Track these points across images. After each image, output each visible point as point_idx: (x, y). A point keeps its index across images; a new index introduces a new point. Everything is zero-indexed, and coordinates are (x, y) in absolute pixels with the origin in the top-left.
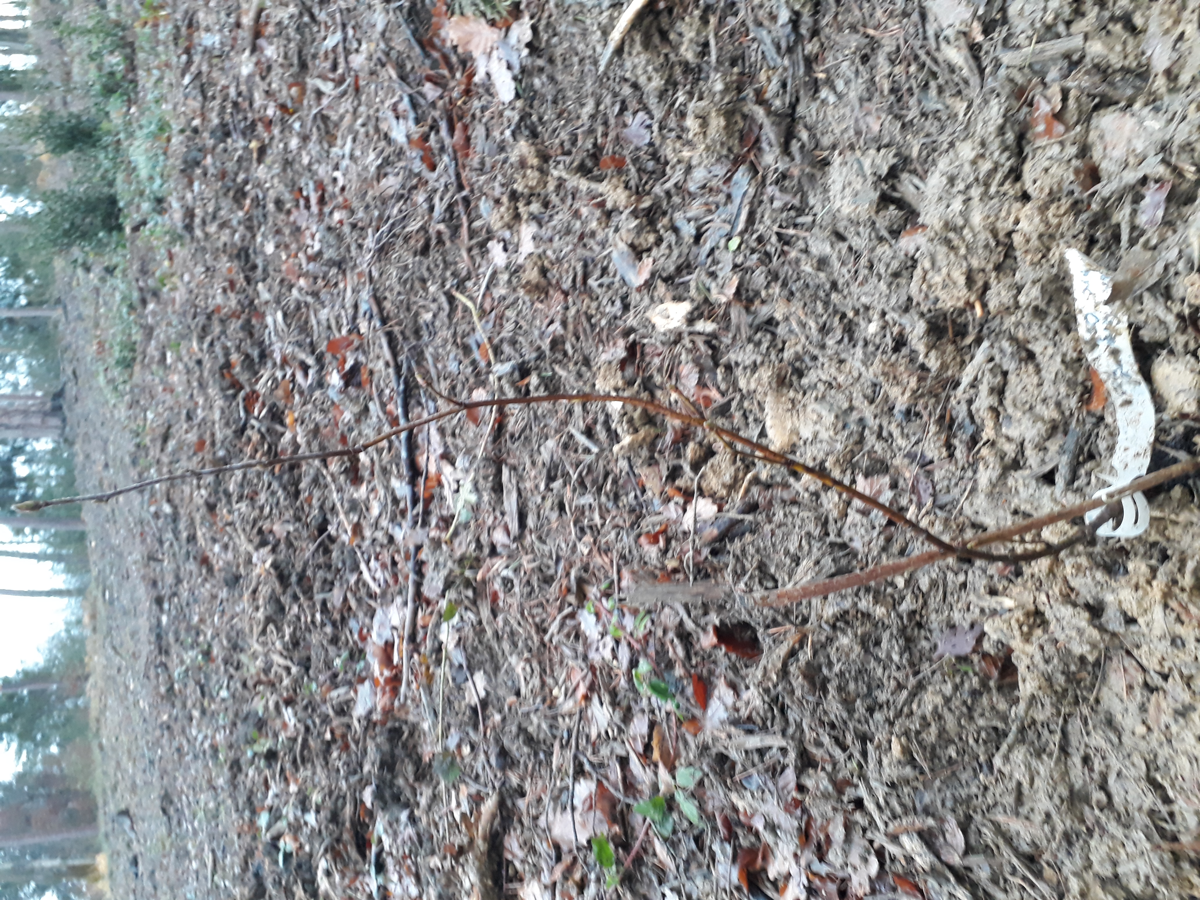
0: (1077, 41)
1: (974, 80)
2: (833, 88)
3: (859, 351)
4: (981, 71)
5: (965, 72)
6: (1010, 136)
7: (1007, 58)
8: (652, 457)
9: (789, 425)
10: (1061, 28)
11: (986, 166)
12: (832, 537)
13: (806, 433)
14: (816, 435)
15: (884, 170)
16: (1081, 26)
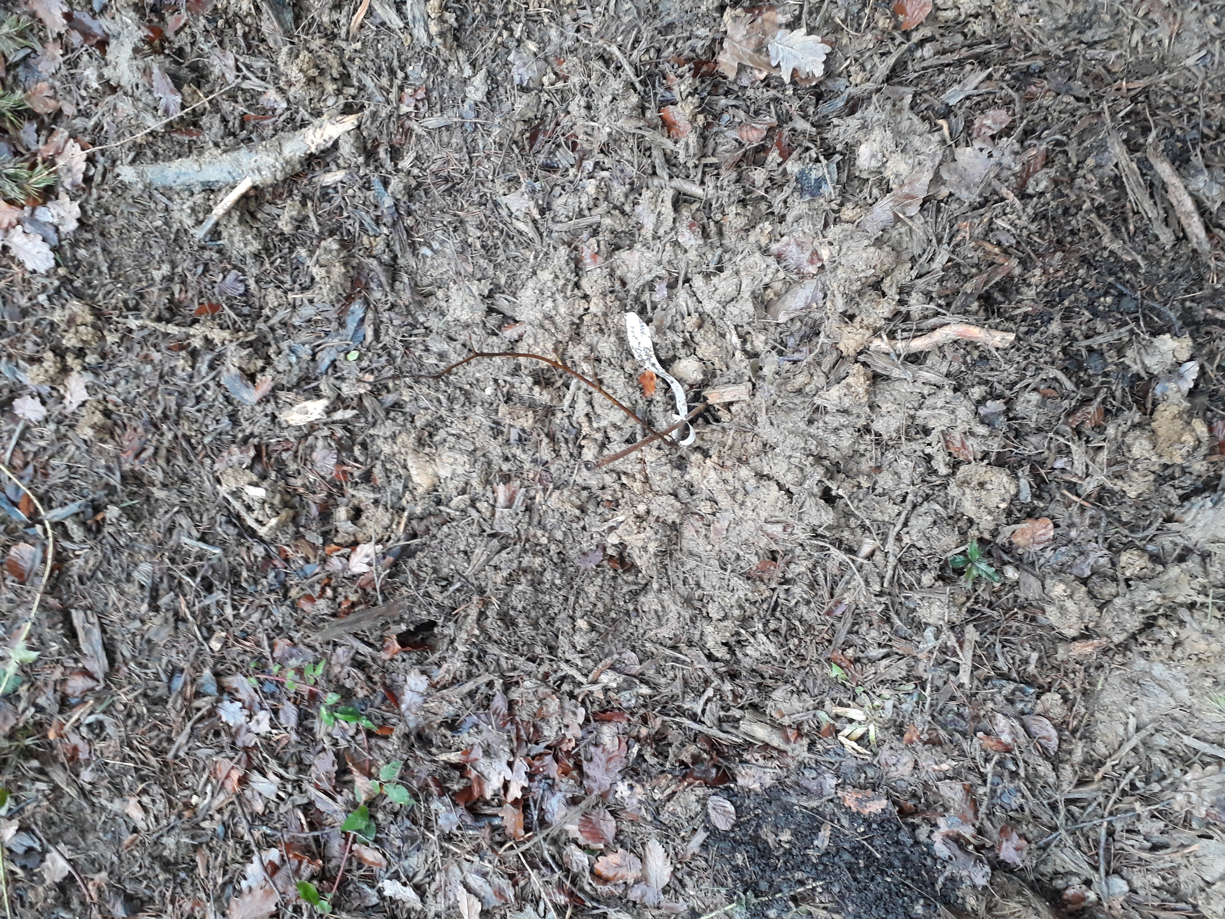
0: (597, 219)
1: (537, 240)
2: (430, 247)
3: (479, 410)
4: (541, 235)
5: (530, 235)
6: (573, 265)
7: (556, 227)
8: (297, 532)
9: (430, 471)
10: (586, 212)
11: (561, 282)
12: (489, 531)
13: (444, 473)
14: (454, 473)
15: (486, 292)
16: (599, 210)
